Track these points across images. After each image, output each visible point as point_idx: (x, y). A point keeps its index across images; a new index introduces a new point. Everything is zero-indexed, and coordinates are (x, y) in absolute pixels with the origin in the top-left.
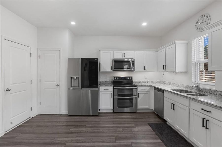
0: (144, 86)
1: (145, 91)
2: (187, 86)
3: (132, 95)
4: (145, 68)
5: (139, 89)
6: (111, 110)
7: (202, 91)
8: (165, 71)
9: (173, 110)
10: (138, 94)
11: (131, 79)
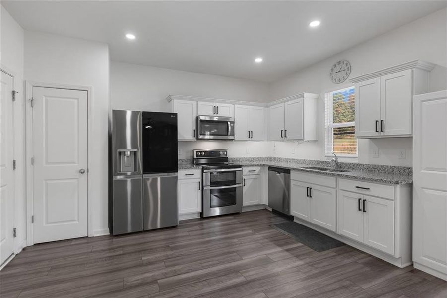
0: (252, 166)
1: (253, 174)
2: (318, 161)
3: (234, 182)
4: (250, 135)
5: (245, 170)
6: (197, 214)
7: (341, 167)
8: (283, 141)
9: (310, 197)
10: (243, 181)
11: (226, 155)
